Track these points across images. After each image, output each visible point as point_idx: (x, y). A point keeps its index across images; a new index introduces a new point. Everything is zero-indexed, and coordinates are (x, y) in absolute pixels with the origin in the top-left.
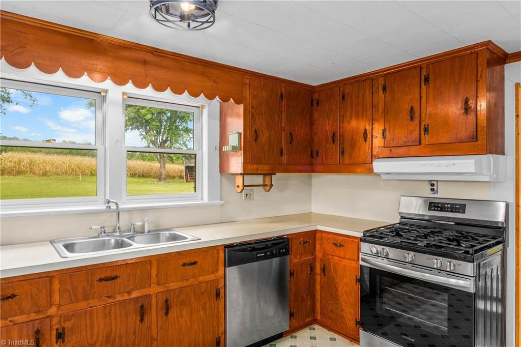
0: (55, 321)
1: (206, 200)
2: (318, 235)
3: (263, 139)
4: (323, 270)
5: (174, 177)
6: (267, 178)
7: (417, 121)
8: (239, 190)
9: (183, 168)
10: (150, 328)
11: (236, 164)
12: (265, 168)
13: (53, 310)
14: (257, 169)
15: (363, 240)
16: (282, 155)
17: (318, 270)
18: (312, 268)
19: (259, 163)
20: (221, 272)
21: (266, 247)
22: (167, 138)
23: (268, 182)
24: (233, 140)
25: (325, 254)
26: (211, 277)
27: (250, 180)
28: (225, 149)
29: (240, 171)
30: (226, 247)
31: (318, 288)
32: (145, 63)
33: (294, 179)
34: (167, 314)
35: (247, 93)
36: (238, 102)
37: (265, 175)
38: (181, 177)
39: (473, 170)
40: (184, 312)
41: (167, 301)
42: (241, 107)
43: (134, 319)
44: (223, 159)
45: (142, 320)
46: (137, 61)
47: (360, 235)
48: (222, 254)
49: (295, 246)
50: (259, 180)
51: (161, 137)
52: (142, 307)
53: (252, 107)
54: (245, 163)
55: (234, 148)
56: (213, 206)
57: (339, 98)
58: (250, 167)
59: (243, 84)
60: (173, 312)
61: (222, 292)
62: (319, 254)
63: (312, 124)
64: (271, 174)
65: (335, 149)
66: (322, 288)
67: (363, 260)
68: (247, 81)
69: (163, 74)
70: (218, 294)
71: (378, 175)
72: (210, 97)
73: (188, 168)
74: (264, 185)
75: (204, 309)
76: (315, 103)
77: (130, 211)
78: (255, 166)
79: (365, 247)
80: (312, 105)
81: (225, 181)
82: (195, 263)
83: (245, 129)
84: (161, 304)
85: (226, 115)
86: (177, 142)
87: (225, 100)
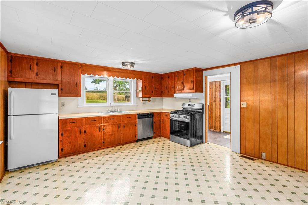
0: (102, 126)
1: (133, 104)
2: (162, 113)
3: (147, 89)
4: (163, 122)
5: (121, 100)
6: (149, 99)
7: (183, 85)
8: (141, 101)
9: (124, 96)
10: (120, 130)
11: (140, 95)
12: (148, 96)
13: (102, 124)
14: (146, 96)
15: (171, 113)
16: (152, 92)
17: (162, 122)
18: (160, 122)
19: (146, 94)
20: (136, 120)
21: (148, 115)
22: (118, 84)
23: (149, 100)
24: (140, 89)
25: (164, 118)
26: (134, 121)
27: (144, 99)
28: (138, 91)
29: (141, 97)
30: (138, 114)
31: (162, 127)
32: (119, 72)
33: (158, 99)
34: (124, 128)
35: (143, 77)
36: (140, 79)
37: (148, 98)
38: (124, 100)
39: (191, 96)
40: (128, 128)
41: (124, 125)
42: (142, 80)
43: (117, 128)
44: (137, 93)
45: (119, 129)
46: (117, 72)
47: (170, 112)
48: (136, 116)
49: (155, 116)
50: (147, 99)
51: (115, 84)
52: (119, 126)
53: (144, 81)
54: (142, 95)
55: (140, 91)
56: (135, 106)
57: (167, 78)
58: (144, 95)
59: (142, 75)
60: (125, 128)
61: (136, 125)
62: (162, 118)
63: (161, 84)
64: (150, 98)
65: (166, 91)
66: (163, 127)
67: (171, 118)
68: (143, 74)
69: (123, 74)
70: (135, 125)
71: (176, 98)
72: (134, 79)
73: (126, 96)
74: (148, 100)
75: (132, 128)
76: (162, 78)
77: (114, 106)
78: (145, 95)
79: (171, 115)
80: (161, 79)
81: (138, 100)
82: (130, 117)
83: (142, 86)
84: (123, 126)
85: (138, 82)
86: (122, 86)
87: (137, 79)
